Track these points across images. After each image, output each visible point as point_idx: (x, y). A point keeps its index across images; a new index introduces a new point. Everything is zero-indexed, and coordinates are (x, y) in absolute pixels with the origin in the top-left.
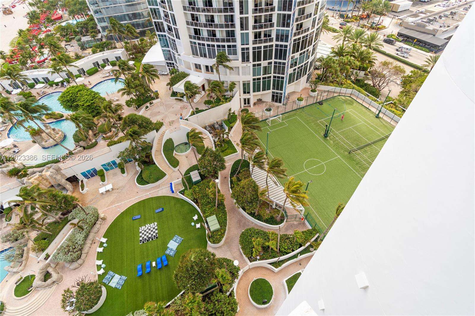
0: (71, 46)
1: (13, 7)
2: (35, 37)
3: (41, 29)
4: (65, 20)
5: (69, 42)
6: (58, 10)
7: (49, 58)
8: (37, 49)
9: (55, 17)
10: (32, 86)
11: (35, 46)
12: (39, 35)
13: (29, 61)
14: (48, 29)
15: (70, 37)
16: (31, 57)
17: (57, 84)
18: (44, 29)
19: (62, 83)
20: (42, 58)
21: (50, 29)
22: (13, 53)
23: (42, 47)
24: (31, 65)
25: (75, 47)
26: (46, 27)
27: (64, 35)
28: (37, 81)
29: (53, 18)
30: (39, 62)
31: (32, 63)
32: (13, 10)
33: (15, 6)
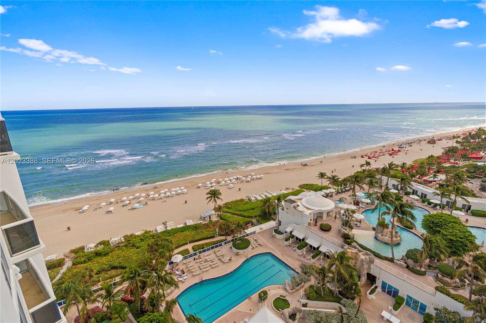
0: (470, 182)
1: (439, 140)
2: (439, 163)
3: (449, 160)
4: (483, 161)
5: (471, 178)
6: (481, 152)
7: (438, 182)
8: (431, 172)
9: (474, 156)
10: (407, 194)
11: (432, 169)
12: (444, 163)
13: (418, 177)
14: (456, 162)
15: (476, 175)
16: (423, 175)
17: (430, 203)
18: (452, 161)
19: (436, 205)
20: (432, 179)
21: (458, 162)
22: (412, 167)
23: (439, 172)
24: (416, 179)
25: (473, 185)
26: (455, 160)
27: (471, 172)
28: (415, 192)
29: (470, 156)
30: (425, 180)
31: (419, 178)
32: (437, 142)
33: (441, 140)
